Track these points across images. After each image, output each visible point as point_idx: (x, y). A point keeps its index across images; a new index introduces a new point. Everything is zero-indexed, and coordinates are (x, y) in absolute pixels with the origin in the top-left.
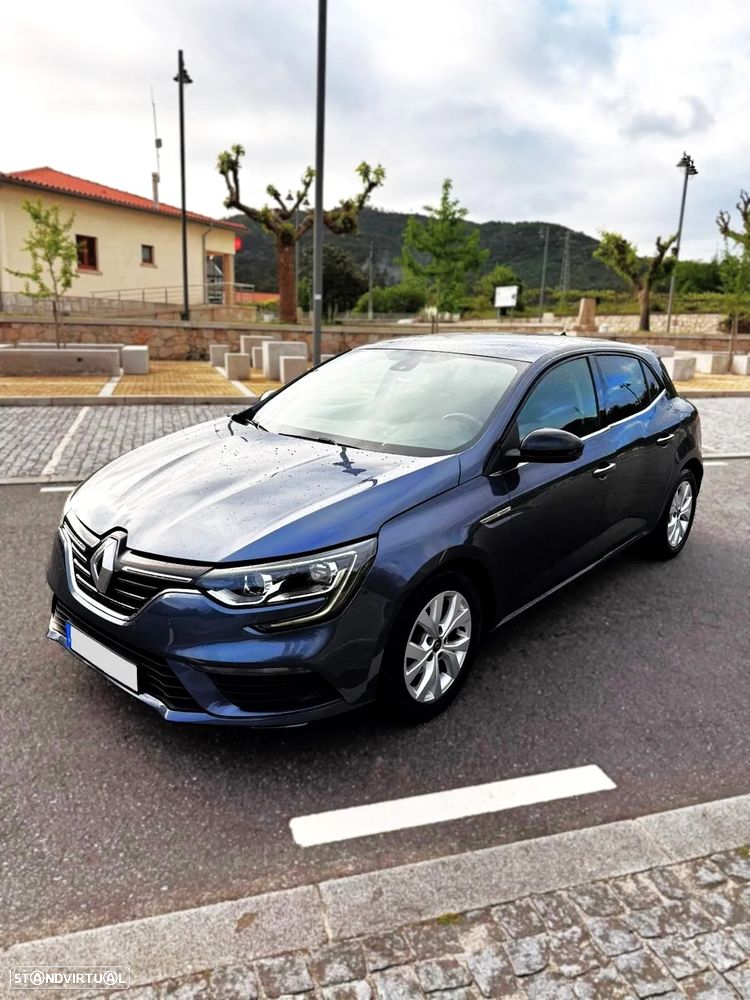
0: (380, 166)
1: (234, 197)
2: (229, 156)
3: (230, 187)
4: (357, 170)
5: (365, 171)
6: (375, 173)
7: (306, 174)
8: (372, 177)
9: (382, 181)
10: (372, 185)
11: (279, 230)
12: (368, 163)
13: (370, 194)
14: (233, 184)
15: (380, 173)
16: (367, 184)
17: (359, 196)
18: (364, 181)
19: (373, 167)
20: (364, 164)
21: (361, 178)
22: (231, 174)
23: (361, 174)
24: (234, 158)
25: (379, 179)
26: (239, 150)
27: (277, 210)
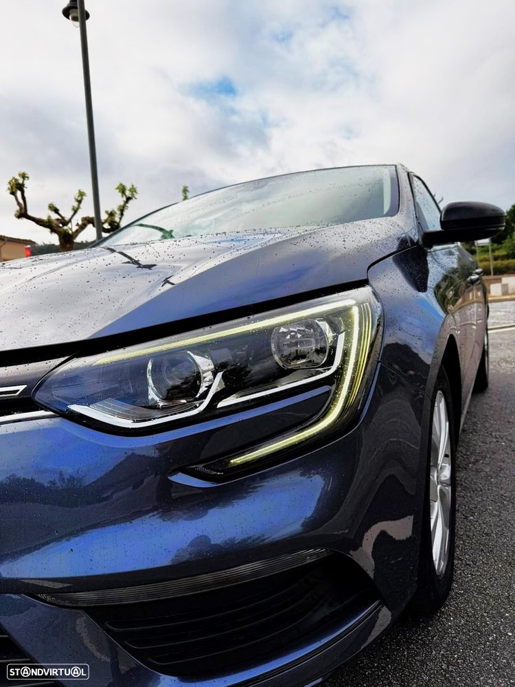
0: (133, 186)
1: (23, 211)
2: (16, 180)
3: (19, 204)
4: (117, 189)
5: (122, 190)
6: (130, 190)
7: (77, 195)
8: (128, 193)
9: (136, 196)
10: (128, 199)
11: (61, 232)
12: (124, 184)
13: (127, 205)
14: (21, 201)
15: (133, 190)
16: (125, 199)
17: (120, 206)
18: (122, 197)
19: (128, 187)
20: (121, 184)
21: (120, 194)
22: (19, 193)
23: (120, 191)
24: (21, 182)
25: (133, 195)
26: (24, 176)
27: (58, 219)
